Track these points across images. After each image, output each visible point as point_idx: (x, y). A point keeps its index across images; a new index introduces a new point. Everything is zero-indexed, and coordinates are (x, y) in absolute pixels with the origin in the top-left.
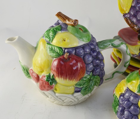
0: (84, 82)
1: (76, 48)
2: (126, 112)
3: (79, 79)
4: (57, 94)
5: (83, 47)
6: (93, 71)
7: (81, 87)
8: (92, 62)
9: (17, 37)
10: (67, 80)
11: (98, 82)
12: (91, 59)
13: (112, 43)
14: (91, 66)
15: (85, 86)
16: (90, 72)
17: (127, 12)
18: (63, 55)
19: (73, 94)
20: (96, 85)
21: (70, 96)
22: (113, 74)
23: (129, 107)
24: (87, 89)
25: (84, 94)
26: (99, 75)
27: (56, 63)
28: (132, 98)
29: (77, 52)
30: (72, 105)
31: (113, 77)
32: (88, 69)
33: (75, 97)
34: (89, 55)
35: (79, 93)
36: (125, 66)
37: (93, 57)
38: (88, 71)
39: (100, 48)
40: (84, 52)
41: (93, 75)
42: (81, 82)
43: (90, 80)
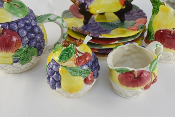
0: (20, 53)
1: (9, 23)
3: (14, 51)
5: (17, 22)
6: (28, 44)
7: (18, 58)
8: (27, 35)
10: (3, 52)
11: (35, 53)
12: (25, 33)
13: (49, 17)
14: (27, 39)
15: (22, 57)
16: (26, 44)
19: (12, 64)
20: (33, 55)
21: (10, 66)
22: (55, 45)
24: (25, 60)
25: (22, 64)
26: (34, 47)
28: (54, 67)
29: (10, 26)
30: (18, 73)
31: (55, 48)
32: (23, 42)
33: (14, 67)
34: (22, 29)
35: (18, 63)
36: (63, 38)
37: (27, 31)
38: (24, 44)
39: (38, 22)
40: (18, 26)
41: (29, 47)
42: (17, 53)
43: (27, 51)
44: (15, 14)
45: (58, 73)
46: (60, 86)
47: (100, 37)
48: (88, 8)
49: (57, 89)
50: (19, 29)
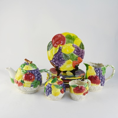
1: (31, 71)
2: (48, 91)
4: (24, 87)
5: (34, 70)
6: (37, 79)
9: (10, 68)
10: (28, 81)
11: (39, 83)
12: (37, 75)
13: (45, 70)
14: (37, 77)
15: (34, 84)
17: (51, 60)
18: (27, 73)
19: (30, 87)
20: (38, 85)
23: (49, 88)
24: (35, 86)
27: (24, 76)
28: (49, 85)
33: (31, 89)
35: (32, 87)
39: (40, 72)
41: (38, 81)
42: (33, 82)
43: (36, 82)
44: (33, 67)
45: (51, 87)
46: (51, 93)
47: (65, 79)
48: (59, 69)
49: (50, 95)
50: (35, 73)
